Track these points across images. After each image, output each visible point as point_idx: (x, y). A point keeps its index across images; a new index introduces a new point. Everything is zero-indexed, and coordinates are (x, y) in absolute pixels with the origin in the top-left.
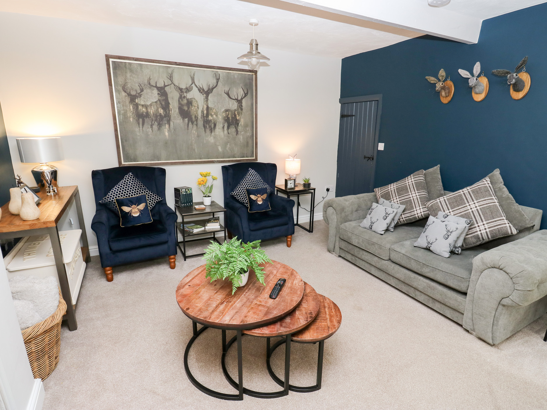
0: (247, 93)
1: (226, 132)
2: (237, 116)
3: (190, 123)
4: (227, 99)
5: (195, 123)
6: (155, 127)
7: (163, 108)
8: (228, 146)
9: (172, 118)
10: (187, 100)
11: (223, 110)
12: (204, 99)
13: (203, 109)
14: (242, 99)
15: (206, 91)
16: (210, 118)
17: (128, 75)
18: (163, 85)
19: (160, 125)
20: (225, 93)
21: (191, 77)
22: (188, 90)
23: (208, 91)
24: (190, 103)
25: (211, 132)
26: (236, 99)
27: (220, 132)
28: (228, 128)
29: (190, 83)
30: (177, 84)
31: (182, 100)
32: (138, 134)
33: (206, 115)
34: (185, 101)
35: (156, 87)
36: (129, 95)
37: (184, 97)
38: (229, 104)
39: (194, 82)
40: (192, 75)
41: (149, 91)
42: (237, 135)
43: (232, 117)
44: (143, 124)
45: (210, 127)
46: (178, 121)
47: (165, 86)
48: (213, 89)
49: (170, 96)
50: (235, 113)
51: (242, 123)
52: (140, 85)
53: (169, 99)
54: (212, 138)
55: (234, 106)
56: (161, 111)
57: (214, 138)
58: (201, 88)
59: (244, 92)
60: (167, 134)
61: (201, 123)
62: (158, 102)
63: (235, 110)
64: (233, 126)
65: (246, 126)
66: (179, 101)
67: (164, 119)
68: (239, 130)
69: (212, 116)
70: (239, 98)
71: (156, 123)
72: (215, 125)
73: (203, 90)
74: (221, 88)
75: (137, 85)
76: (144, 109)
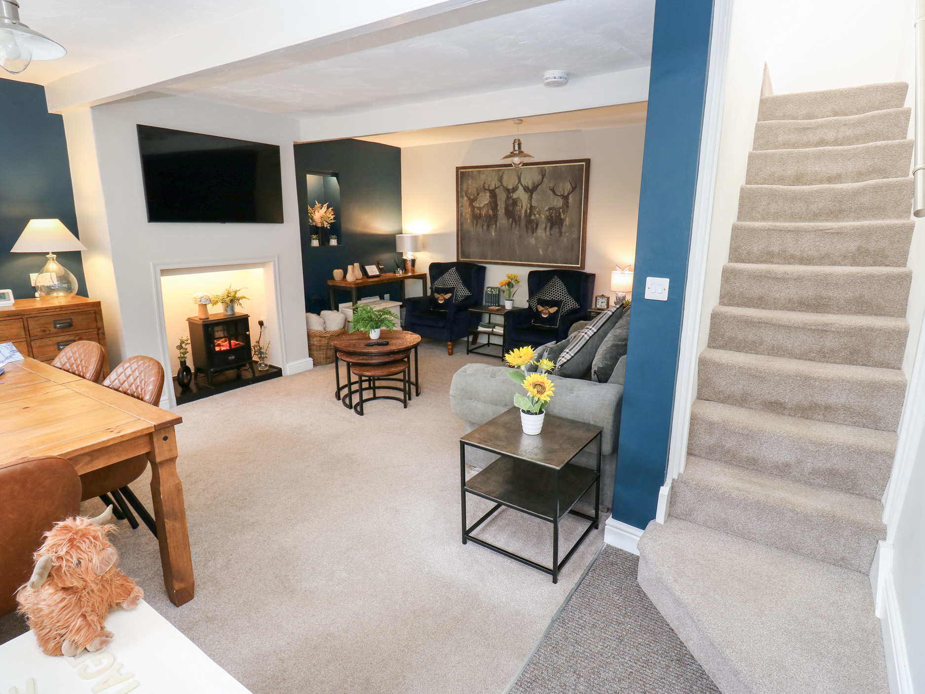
0: (576, 187)
1: (548, 233)
2: (562, 214)
3: (514, 224)
4: (551, 196)
5: (518, 223)
6: (485, 227)
7: (493, 210)
8: (550, 248)
9: (499, 219)
10: (513, 200)
11: (547, 208)
12: (528, 198)
13: (526, 208)
14: (569, 194)
15: (530, 189)
16: (533, 217)
17: (470, 182)
18: (494, 188)
19: (489, 226)
20: (550, 189)
21: (518, 177)
22: (515, 190)
23: (532, 189)
24: (515, 202)
25: (533, 233)
26: (561, 195)
27: (541, 233)
28: (551, 228)
29: (517, 182)
30: (505, 185)
31: (508, 201)
32: (472, 233)
33: (529, 214)
34: (511, 201)
35: (489, 190)
36: (469, 199)
37: (511, 197)
38: (553, 202)
39: (520, 181)
40: (519, 174)
41: (483, 194)
42: (560, 236)
43: (556, 216)
44: (477, 225)
45: (532, 227)
46: (504, 222)
47: (496, 188)
48: (538, 186)
49: (499, 197)
50: (559, 211)
51: (567, 224)
52: (477, 190)
53: (498, 200)
54: (533, 239)
55: (558, 203)
56: (491, 212)
57: (536, 239)
58: (526, 186)
59: (572, 186)
60: (493, 234)
61: (523, 223)
62: (489, 204)
63: (560, 208)
64: (557, 227)
65: (571, 225)
66: (506, 201)
67: (493, 219)
68: (563, 231)
69: (535, 215)
70: (566, 194)
71: (486, 224)
72: (537, 226)
73: (528, 188)
74: (547, 184)
75: (475, 190)
76: (478, 211)
